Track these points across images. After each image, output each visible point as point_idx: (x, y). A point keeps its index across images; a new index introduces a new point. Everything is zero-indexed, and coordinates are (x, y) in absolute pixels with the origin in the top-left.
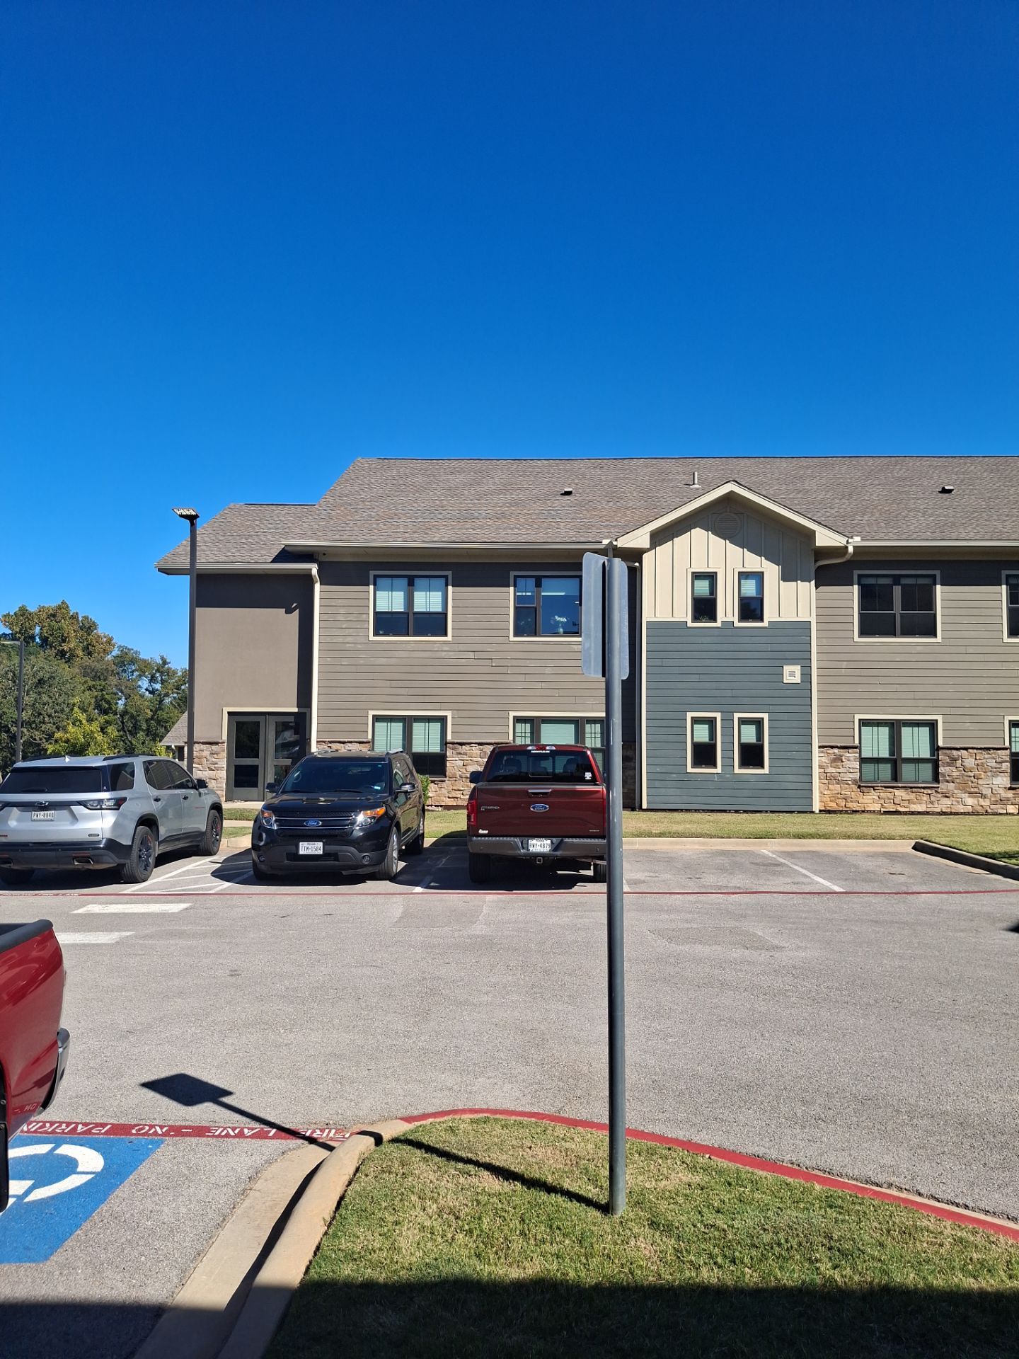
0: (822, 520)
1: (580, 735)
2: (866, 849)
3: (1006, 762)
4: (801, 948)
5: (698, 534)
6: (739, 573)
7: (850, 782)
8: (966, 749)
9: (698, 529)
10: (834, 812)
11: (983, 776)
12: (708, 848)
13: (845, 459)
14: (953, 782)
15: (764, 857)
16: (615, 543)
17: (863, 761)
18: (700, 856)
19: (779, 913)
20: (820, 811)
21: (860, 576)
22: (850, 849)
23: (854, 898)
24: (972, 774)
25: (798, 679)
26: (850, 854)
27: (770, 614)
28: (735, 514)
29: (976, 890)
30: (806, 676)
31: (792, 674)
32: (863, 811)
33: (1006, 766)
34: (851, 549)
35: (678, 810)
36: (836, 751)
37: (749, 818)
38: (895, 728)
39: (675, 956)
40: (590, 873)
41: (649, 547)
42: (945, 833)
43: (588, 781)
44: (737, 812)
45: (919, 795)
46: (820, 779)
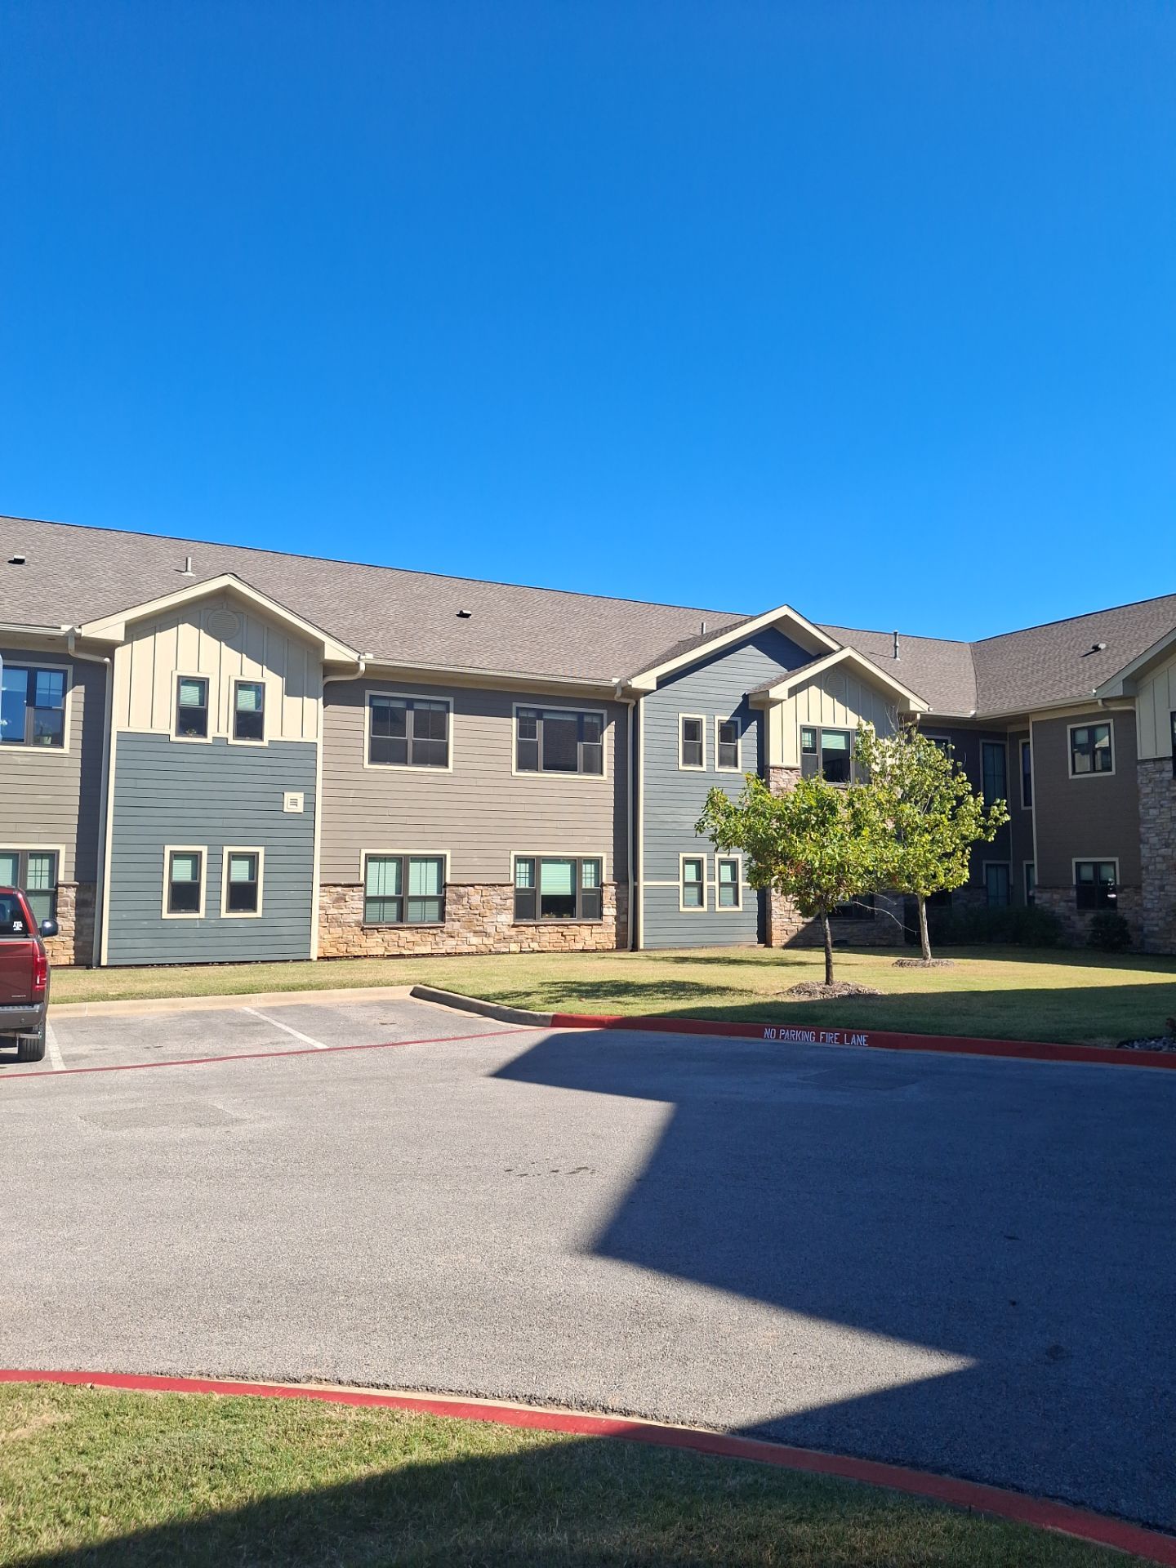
0: (333, 631)
1: (19, 873)
2: (362, 998)
3: (511, 898)
4: (265, 1118)
5: (187, 631)
6: (236, 681)
7: (353, 925)
8: (472, 885)
9: (187, 625)
10: (334, 958)
11: (488, 914)
12: (179, 1010)
13: (363, 567)
14: (459, 921)
15: (245, 1015)
16: (78, 631)
17: (368, 900)
18: (167, 1019)
19: (249, 1079)
20: (319, 958)
21: (372, 697)
22: (345, 1000)
23: (337, 1055)
24: (477, 912)
25: (300, 809)
26: (342, 1005)
27: (271, 731)
28: (235, 613)
29: (466, 1035)
30: (310, 804)
31: (293, 802)
32: (365, 956)
33: (511, 903)
34: (362, 667)
35: (148, 965)
36: (339, 889)
37: (235, 971)
38: (402, 863)
39: (107, 1145)
40: (14, 1050)
41: (123, 639)
42: (444, 976)
43: (18, 932)
44: (221, 963)
45: (425, 936)
46: (320, 922)
